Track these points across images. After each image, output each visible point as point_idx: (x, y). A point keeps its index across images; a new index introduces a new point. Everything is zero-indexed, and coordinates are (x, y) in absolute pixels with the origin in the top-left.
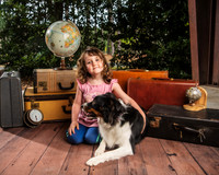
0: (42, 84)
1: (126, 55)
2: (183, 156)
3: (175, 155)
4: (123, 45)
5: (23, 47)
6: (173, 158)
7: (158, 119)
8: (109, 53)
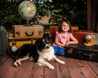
0: (17, 33)
1: (56, 18)
2: (87, 67)
3: (83, 67)
4: (55, 13)
5: (5, 13)
6: (82, 68)
7: (71, 50)
8: (48, 16)
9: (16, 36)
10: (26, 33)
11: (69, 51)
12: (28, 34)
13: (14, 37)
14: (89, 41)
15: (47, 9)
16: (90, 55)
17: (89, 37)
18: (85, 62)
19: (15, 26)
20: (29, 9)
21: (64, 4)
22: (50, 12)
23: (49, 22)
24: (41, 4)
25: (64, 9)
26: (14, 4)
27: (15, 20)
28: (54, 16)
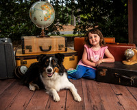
0: (28, 47)
1: (84, 26)
2: (127, 95)
3: (121, 94)
4: (82, 19)
5: (11, 19)
6: (120, 97)
7: (105, 71)
8: (72, 24)
9: (27, 51)
10: (41, 48)
11: (101, 73)
12: (43, 49)
13: (23, 52)
14: (130, 58)
15: (70, 13)
16: (132, 78)
17: (130, 52)
18: (124, 87)
19: (24, 37)
20: (45, 12)
21: (95, 7)
22: (75, 18)
23: (74, 33)
24: (62, 7)
25: (95, 13)
26: (24, 7)
27: (25, 30)
28: (81, 23)
